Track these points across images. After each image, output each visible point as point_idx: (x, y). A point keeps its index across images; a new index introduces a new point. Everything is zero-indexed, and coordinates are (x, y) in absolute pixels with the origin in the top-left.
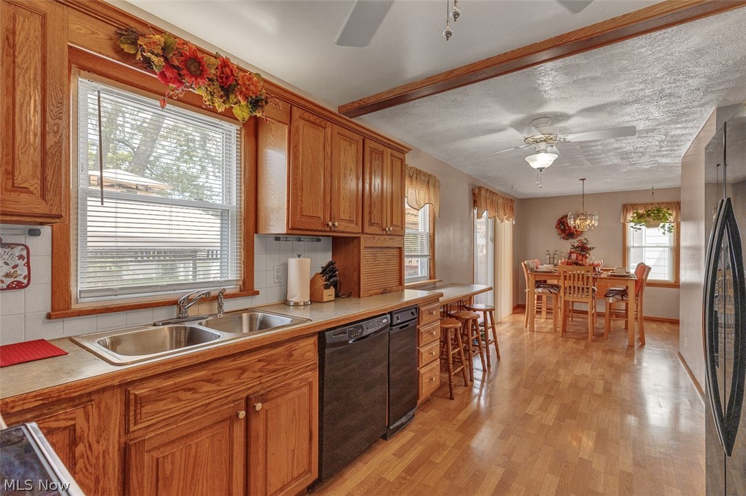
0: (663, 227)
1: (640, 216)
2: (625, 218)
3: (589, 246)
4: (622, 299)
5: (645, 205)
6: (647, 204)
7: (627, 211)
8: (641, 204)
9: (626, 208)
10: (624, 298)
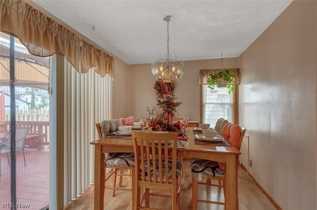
0: (229, 87)
1: (214, 78)
2: (202, 81)
3: (175, 101)
4: (214, 176)
5: (215, 71)
6: (216, 70)
7: (203, 75)
8: (212, 70)
9: (203, 73)
10: (217, 175)
